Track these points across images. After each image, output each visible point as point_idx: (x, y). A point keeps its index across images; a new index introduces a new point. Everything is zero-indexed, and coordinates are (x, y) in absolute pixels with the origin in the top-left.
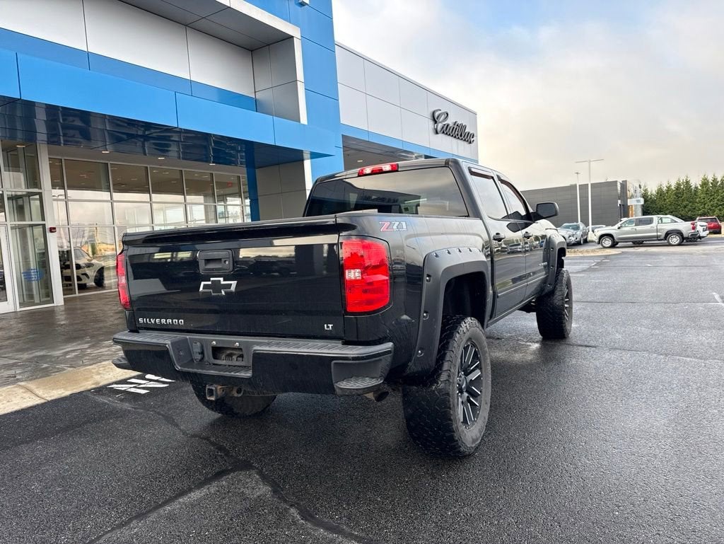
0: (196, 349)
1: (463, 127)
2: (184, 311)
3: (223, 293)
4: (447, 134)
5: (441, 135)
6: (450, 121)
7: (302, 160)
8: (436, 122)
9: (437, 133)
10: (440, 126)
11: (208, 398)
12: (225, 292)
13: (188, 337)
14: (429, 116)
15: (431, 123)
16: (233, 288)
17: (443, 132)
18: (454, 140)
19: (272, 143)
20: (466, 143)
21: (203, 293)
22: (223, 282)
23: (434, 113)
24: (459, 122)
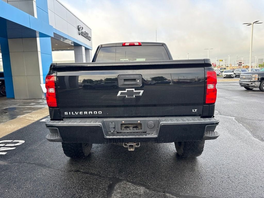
0: (112, 126)
1: (87, 34)
2: (103, 106)
3: (134, 96)
4: (83, 35)
5: (80, 36)
6: (83, 31)
7: (36, 37)
8: (79, 30)
9: (80, 35)
10: (80, 32)
11: (129, 150)
12: (135, 96)
13: (104, 120)
14: (77, 27)
15: (78, 30)
16: (141, 94)
17: (82, 35)
18: (85, 39)
19: (28, 26)
20: (88, 40)
21: (119, 97)
22: (134, 91)
23: (78, 26)
24: (86, 32)
